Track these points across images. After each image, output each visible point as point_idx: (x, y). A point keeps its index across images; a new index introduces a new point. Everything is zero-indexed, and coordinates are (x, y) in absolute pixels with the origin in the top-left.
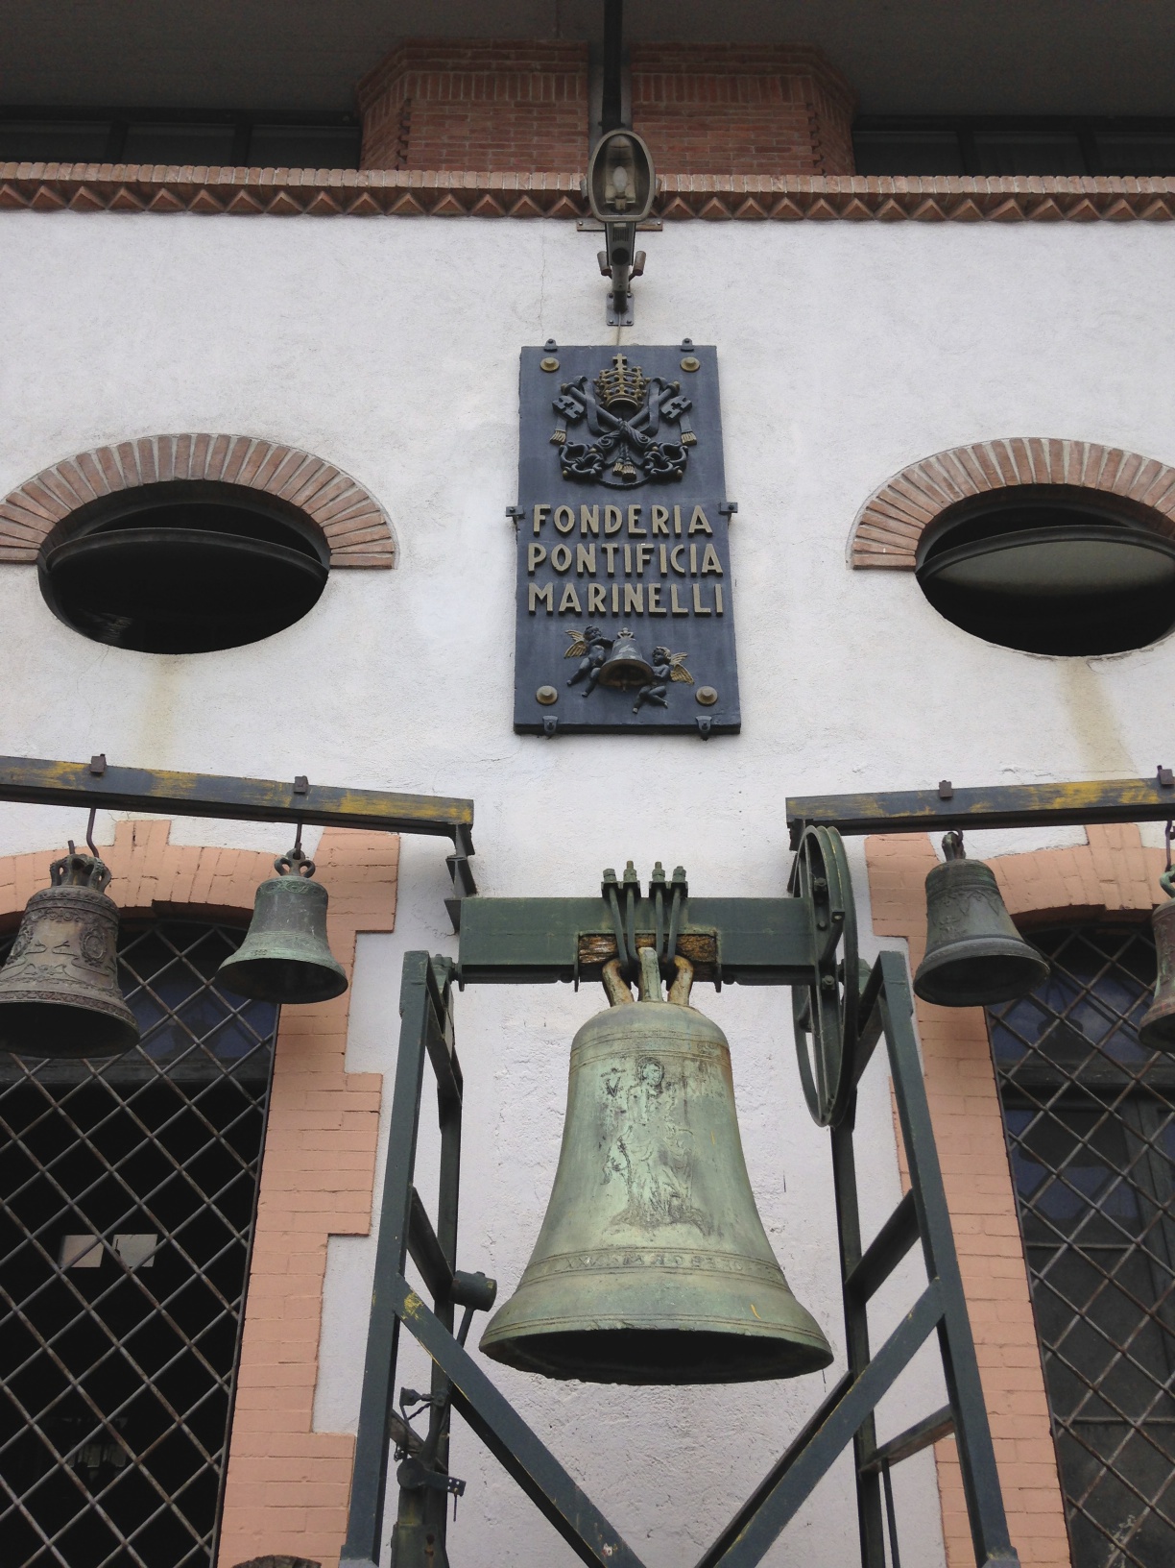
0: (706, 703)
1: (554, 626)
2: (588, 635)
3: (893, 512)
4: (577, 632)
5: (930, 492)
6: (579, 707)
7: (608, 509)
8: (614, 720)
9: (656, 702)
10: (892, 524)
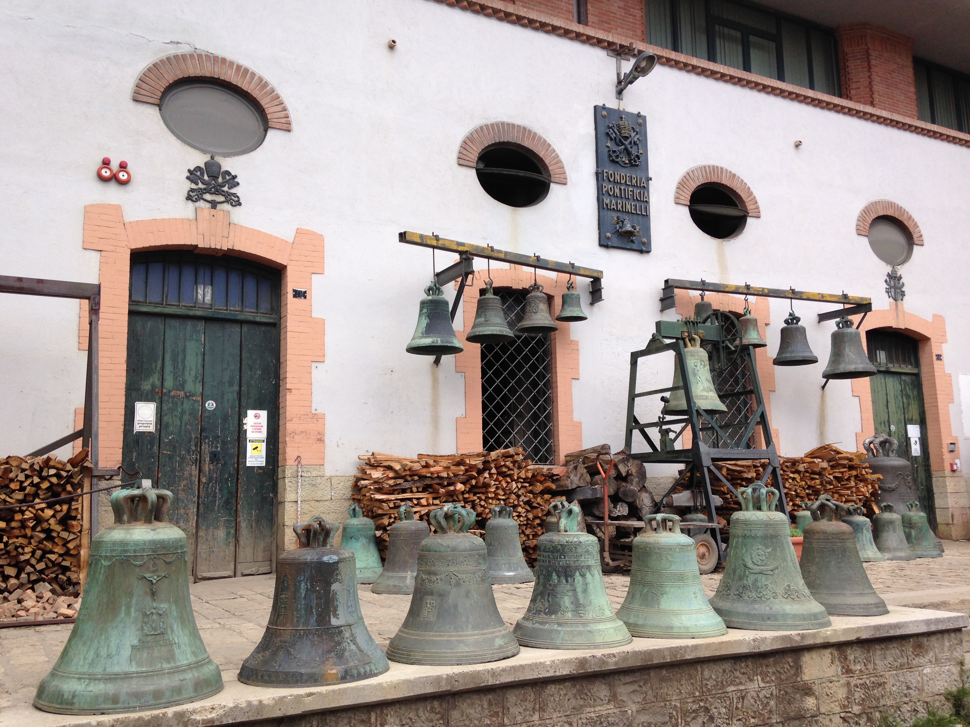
0: (644, 244)
1: (609, 212)
2: (618, 218)
3: (685, 186)
4: (614, 215)
5: (693, 180)
6: (615, 241)
7: (622, 174)
8: (624, 246)
9: (632, 241)
10: (685, 190)
